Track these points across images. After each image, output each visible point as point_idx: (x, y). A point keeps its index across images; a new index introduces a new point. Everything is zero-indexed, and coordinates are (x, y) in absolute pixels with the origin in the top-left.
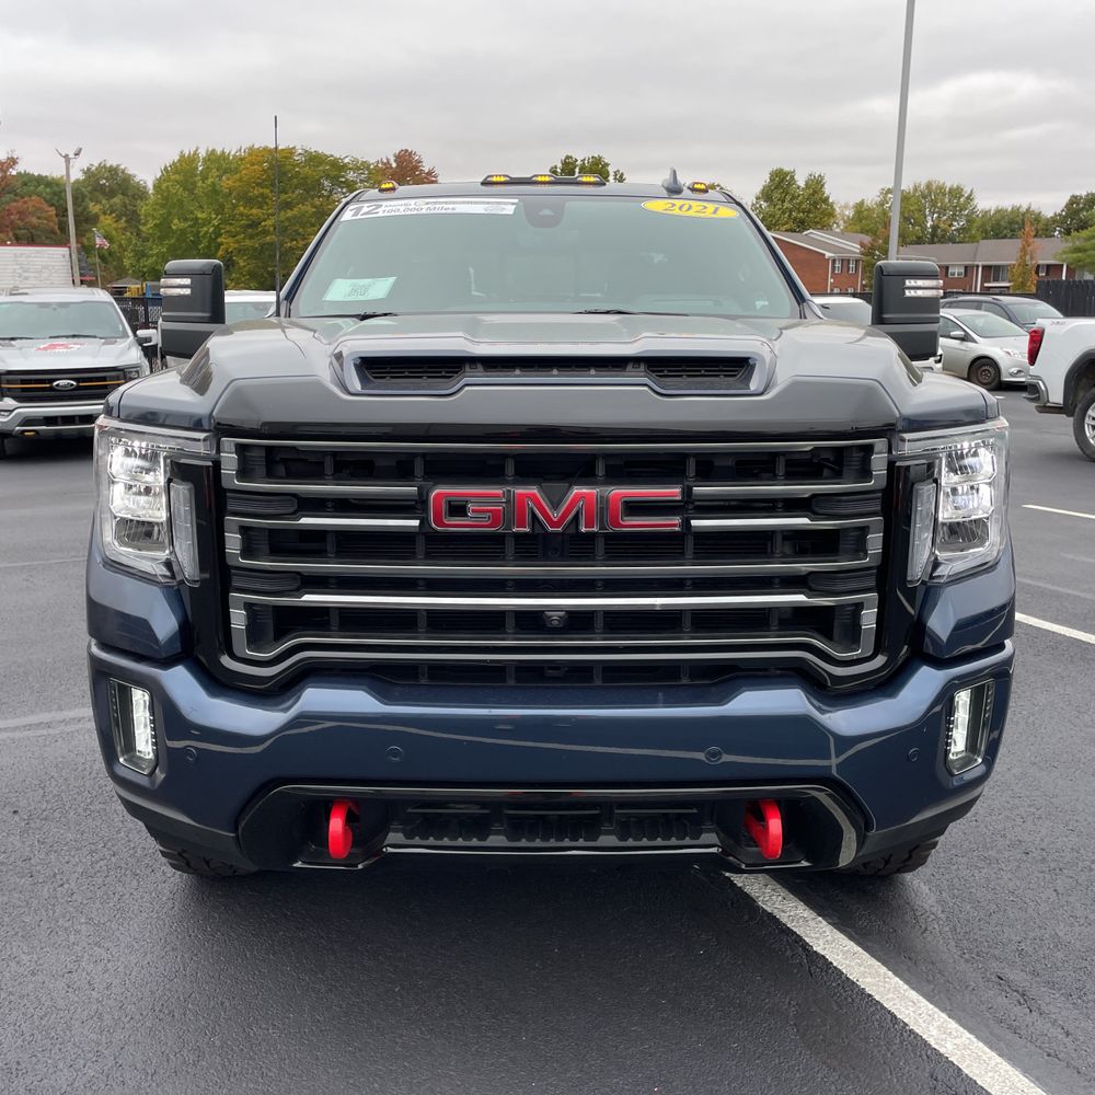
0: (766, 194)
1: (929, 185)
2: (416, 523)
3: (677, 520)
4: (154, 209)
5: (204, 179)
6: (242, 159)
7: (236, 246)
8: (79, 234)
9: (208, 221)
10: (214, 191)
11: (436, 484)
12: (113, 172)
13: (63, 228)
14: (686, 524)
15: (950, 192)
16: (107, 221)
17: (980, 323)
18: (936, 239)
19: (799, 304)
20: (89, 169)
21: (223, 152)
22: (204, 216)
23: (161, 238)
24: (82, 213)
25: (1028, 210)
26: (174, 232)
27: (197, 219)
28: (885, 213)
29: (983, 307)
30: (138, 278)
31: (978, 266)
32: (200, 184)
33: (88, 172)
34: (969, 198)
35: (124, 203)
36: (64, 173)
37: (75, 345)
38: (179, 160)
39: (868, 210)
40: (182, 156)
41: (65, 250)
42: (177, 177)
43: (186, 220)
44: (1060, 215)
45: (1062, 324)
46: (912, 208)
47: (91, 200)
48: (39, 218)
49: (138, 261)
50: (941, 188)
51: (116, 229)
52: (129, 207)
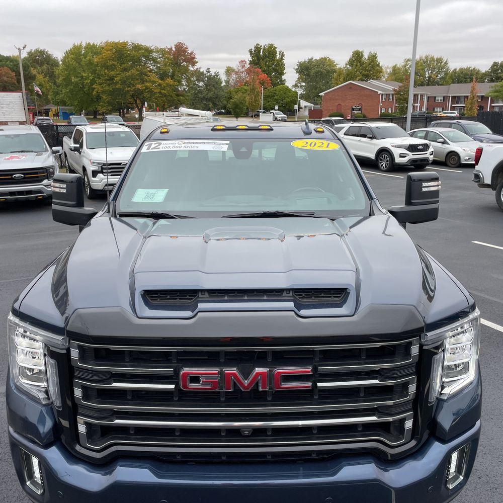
0: (351, 63)
1: (427, 57)
2: (172, 386)
3: (309, 384)
4: (62, 72)
5: (85, 57)
6: (103, 48)
7: (102, 89)
8: (27, 85)
9: (87, 78)
10: (90, 63)
11: (184, 366)
12: (42, 53)
13: (19, 81)
14: (315, 385)
15: (437, 60)
16: (40, 77)
17: (451, 135)
18: (430, 83)
19: (370, 200)
20: (31, 52)
21: (94, 44)
22: (86, 75)
23: (66, 86)
24: (28, 75)
25: (474, 69)
26: (72, 83)
27: (82, 76)
28: (406, 71)
29: (453, 126)
30: (55, 105)
31: (449, 97)
32: (84, 60)
33: (30, 53)
34: (446, 63)
35: (48, 68)
36: (18, 54)
37: (23, 157)
38: (73, 48)
39: (399, 69)
40: (74, 46)
41: (20, 94)
42: (72, 56)
43: (77, 77)
44: (488, 71)
45: (492, 146)
46: (419, 68)
47: (32, 67)
48: (8, 77)
49: (55, 96)
50: (433, 59)
51: (44, 81)
52: (51, 70)
